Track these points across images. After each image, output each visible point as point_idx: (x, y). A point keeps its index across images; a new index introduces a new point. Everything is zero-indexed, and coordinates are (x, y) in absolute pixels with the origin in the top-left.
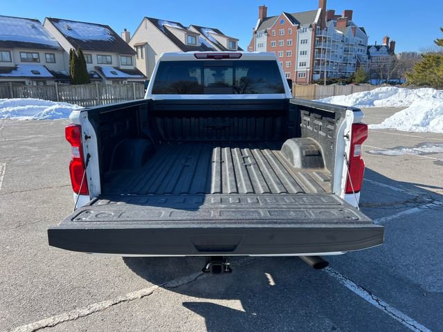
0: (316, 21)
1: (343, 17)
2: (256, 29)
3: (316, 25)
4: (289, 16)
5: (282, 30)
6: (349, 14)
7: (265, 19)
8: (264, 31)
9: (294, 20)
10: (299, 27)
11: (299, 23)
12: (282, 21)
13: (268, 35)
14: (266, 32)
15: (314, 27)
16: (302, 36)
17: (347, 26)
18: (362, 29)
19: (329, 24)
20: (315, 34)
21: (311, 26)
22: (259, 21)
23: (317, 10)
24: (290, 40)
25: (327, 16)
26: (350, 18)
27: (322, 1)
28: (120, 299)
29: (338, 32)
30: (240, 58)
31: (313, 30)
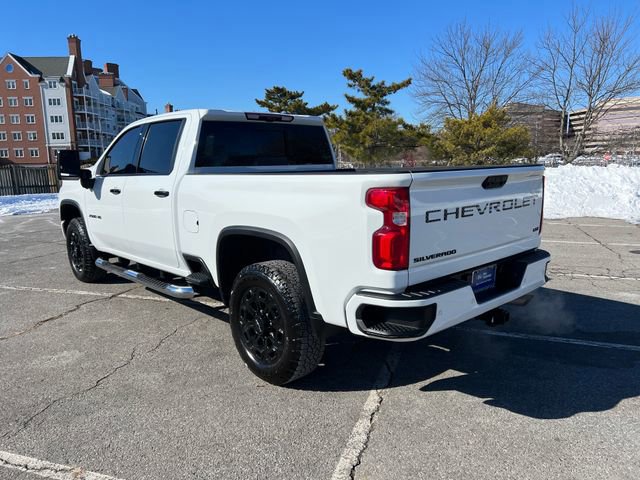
0: (70, 72)
1: (105, 71)
3: (70, 79)
4: (20, 60)
5: (11, 81)
6: (113, 68)
9: (30, 68)
10: (41, 80)
11: (40, 73)
12: (9, 68)
15: (67, 81)
16: (49, 94)
17: (115, 85)
18: (136, 91)
19: (91, 79)
20: (72, 92)
21: (62, 80)
23: (68, 58)
24: (28, 98)
25: (83, 68)
26: (116, 75)
27: (74, 45)
28: (368, 414)
29: (104, 92)
30: (292, 122)
31: (67, 86)
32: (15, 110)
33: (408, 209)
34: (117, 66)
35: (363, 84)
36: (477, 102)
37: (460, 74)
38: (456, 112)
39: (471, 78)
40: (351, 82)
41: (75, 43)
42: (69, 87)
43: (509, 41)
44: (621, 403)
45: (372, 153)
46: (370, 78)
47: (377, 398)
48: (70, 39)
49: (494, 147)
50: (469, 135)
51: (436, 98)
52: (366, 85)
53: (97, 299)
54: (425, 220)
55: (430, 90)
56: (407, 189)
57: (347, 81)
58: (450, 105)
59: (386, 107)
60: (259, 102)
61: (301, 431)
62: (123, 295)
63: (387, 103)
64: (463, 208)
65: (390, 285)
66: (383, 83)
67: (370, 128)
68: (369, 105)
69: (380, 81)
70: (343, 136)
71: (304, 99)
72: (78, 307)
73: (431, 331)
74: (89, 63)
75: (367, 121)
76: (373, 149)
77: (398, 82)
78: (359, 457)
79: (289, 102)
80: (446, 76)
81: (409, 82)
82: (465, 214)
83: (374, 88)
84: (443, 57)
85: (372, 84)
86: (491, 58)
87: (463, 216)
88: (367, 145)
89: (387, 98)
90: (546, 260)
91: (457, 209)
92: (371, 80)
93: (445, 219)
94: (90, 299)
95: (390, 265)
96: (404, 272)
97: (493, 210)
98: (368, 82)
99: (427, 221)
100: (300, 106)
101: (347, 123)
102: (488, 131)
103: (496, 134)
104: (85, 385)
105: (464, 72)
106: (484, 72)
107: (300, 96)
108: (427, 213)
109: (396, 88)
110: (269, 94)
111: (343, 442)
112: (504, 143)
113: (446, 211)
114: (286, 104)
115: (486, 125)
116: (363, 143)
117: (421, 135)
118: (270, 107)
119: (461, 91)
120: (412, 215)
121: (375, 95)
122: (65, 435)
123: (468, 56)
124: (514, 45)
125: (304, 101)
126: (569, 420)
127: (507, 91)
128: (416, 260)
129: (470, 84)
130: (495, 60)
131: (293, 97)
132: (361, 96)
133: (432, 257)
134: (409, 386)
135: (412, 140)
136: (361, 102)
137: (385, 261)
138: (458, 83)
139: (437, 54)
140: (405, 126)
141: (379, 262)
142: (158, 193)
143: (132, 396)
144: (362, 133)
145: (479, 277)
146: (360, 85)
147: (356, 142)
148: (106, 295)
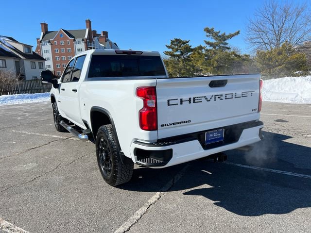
0: (86, 36)
1: (102, 35)
2: (41, 39)
3: (86, 39)
4: (66, 31)
5: (62, 42)
6: (105, 33)
7: (46, 32)
8: (47, 41)
9: (70, 35)
10: (74, 40)
11: (74, 37)
12: (61, 35)
13: (51, 44)
14: (49, 42)
15: (85, 40)
16: (78, 46)
17: (106, 41)
18: (115, 44)
19: (95, 40)
20: (87, 45)
21: (83, 40)
22: (42, 33)
23: (86, 30)
24: (69, 49)
25: (93, 34)
26: (107, 36)
27: (88, 24)
28: (148, 205)
29: (101, 45)
30: (142, 55)
31: (85, 42)
32: (64, 54)
33: (156, 99)
34: (107, 32)
35: (214, 35)
36: (280, 42)
37: (271, 27)
38: (268, 47)
39: (278, 29)
40: (208, 34)
41: (89, 23)
42: (86, 43)
43: (299, 8)
44: (295, 211)
45: (218, 70)
46: (218, 32)
47: (158, 197)
48: (87, 21)
49: (284, 65)
50: (270, 59)
51: (258, 40)
52: (216, 35)
53: (59, 140)
54: (167, 104)
55: (255, 36)
56: (155, 88)
57: (206, 33)
58: (265, 44)
59: (226, 46)
60: (167, 46)
61: (110, 210)
62: (71, 138)
63: (227, 44)
64: (194, 98)
65: (147, 139)
66: (225, 34)
67: (217, 57)
68: (217, 45)
69: (223, 33)
70: (203, 61)
71: (190, 44)
72: (49, 143)
73: (170, 164)
74: (95, 32)
75: (215, 53)
76: (218, 68)
77: (233, 33)
78: (130, 227)
79: (182, 45)
80: (263, 29)
81: (238, 33)
82: (196, 101)
83: (220, 36)
84: (262, 19)
85: (219, 34)
86: (289, 18)
87: (194, 102)
88: (215, 66)
89: (227, 41)
90: (260, 127)
91: (190, 99)
92: (219, 33)
93: (181, 104)
94: (56, 139)
95: (147, 128)
96: (155, 132)
97: (217, 99)
98: (216, 34)
99: (169, 105)
100: (187, 47)
101: (205, 55)
102: (280, 57)
103: (285, 58)
104: (29, 180)
105: (273, 26)
106: (284, 25)
107: (188, 42)
108: (168, 101)
109: (231, 36)
110: (172, 42)
111: (127, 218)
112: (290, 63)
113: (181, 100)
114: (180, 47)
115: (280, 54)
116: (213, 65)
117: (244, 60)
118: (173, 48)
119: (271, 36)
120: (158, 101)
121: (220, 40)
122: (6, 202)
123: (276, 17)
124: (302, 10)
125: (189, 45)
126: (257, 218)
127: (298, 35)
128: (162, 126)
129: (277, 32)
130: (291, 19)
131: (184, 43)
132: (213, 41)
133: (174, 124)
134: (178, 191)
135: (239, 63)
136: (213, 44)
137: (145, 126)
138: (271, 32)
139: (258, 17)
140: (236, 55)
141: (142, 126)
142: (73, 90)
143: (45, 187)
144: (212, 60)
145: (211, 135)
146: (213, 36)
147: (210, 65)
148: (65, 138)
